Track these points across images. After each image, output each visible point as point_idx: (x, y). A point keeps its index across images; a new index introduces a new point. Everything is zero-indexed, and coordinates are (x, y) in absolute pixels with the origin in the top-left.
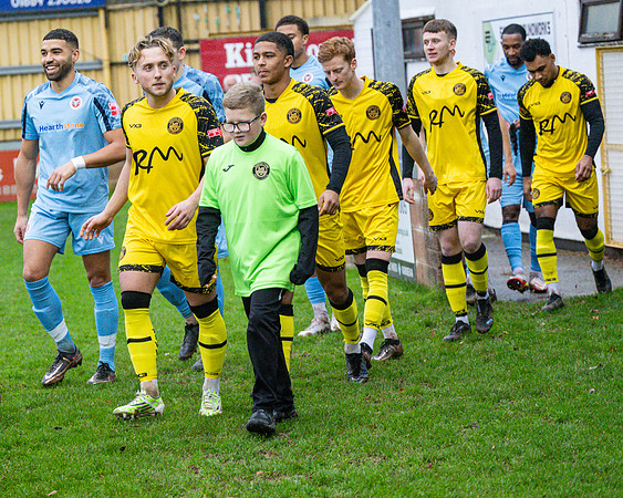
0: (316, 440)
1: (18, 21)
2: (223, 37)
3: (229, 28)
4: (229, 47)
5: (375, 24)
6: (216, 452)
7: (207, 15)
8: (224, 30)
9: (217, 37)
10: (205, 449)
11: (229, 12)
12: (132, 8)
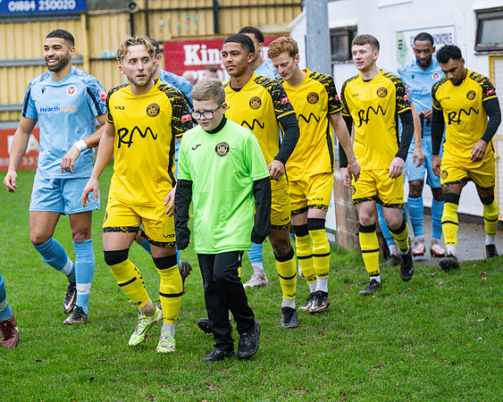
0: (252, 375)
1: (14, 23)
2: (183, 39)
3: (188, 32)
4: (187, 48)
5: (308, 32)
6: (168, 383)
7: (170, 21)
8: (184, 34)
9: (178, 40)
10: (159, 381)
11: (188, 19)
12: (109, 14)
